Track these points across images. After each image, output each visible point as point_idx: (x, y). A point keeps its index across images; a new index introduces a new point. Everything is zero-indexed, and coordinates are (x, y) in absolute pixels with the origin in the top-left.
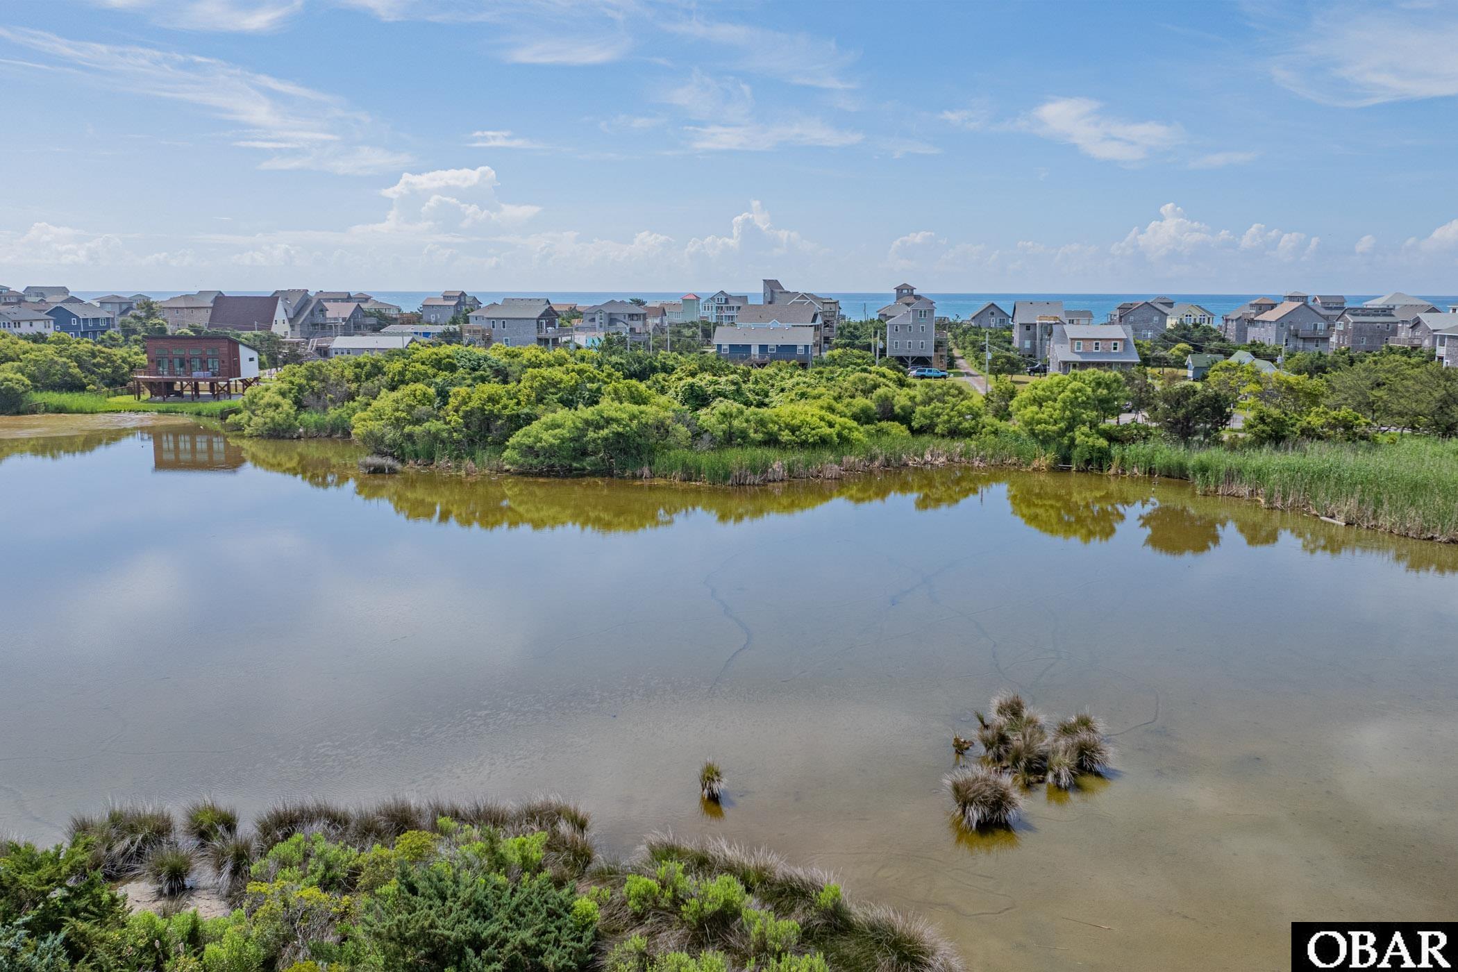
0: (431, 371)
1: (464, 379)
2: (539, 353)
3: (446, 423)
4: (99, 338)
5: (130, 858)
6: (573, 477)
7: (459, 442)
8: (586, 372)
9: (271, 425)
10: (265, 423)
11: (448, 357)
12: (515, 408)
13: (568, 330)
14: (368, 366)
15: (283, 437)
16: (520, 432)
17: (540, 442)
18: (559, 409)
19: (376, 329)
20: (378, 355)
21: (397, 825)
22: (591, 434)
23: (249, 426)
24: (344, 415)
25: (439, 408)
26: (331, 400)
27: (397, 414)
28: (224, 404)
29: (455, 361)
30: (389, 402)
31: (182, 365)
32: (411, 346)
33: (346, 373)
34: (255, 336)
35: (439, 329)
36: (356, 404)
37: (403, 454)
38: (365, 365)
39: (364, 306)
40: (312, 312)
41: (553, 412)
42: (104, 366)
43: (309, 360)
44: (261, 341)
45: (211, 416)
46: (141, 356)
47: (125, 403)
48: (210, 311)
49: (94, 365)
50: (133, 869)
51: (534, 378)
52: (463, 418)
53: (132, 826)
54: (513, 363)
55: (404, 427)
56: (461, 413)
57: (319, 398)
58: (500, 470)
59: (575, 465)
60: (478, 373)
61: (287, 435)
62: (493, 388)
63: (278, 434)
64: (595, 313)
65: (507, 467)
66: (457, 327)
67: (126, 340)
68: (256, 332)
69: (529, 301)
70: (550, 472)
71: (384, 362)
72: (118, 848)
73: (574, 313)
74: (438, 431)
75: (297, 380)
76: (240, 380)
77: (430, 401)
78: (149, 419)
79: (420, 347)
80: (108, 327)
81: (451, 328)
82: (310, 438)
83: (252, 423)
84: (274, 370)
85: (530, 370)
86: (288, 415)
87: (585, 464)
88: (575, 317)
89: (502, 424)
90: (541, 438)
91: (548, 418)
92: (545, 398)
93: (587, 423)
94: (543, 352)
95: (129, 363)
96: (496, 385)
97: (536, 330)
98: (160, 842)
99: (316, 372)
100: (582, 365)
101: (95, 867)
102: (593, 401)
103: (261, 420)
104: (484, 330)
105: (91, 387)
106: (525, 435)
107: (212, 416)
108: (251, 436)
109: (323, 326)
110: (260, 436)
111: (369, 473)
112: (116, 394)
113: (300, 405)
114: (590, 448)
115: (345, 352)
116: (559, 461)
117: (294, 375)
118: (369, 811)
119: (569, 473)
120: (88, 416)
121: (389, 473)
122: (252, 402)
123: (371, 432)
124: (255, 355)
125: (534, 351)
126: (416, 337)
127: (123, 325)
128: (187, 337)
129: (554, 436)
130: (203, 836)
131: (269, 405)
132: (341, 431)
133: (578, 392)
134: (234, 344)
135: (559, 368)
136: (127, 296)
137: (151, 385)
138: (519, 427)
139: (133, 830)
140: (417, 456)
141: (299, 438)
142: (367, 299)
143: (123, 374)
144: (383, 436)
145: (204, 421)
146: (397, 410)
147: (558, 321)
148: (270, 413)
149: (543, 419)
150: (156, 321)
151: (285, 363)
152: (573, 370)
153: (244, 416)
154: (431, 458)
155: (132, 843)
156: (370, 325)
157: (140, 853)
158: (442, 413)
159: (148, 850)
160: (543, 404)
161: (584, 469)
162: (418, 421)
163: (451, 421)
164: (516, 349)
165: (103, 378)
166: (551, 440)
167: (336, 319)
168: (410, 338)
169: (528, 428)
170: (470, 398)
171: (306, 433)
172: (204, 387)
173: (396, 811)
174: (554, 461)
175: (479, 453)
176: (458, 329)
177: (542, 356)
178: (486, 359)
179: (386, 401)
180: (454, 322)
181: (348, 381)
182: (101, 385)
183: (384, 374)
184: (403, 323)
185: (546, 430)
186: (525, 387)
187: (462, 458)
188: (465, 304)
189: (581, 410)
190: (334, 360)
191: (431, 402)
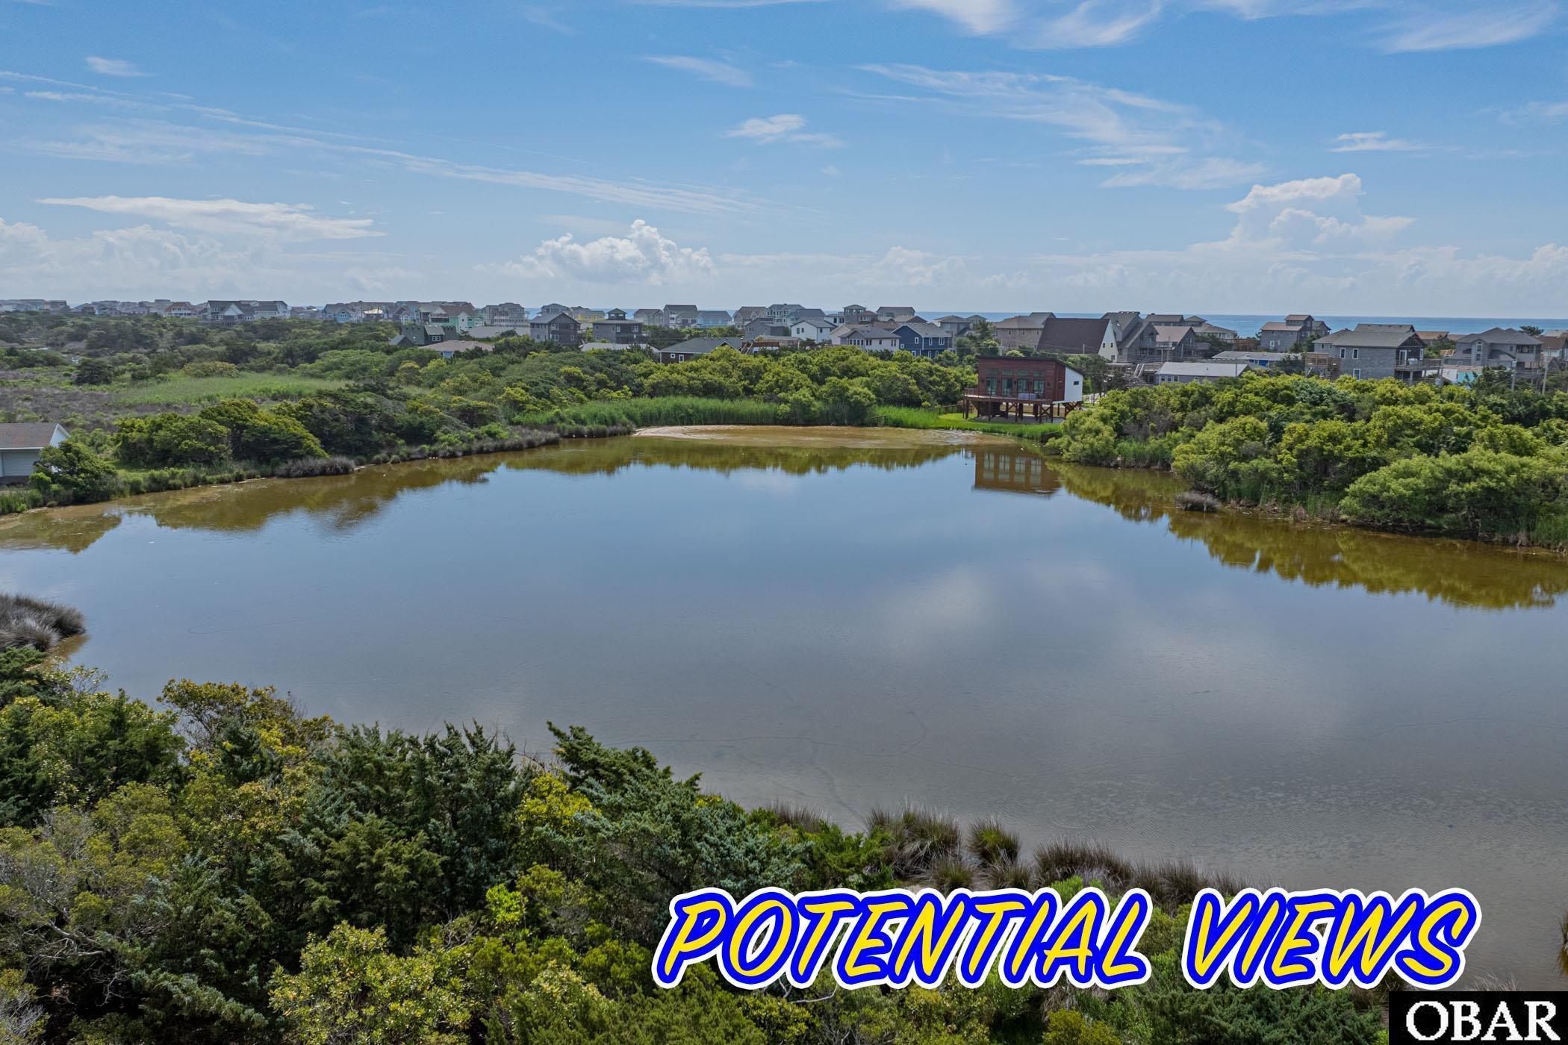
0: (1264, 403)
1: (1302, 414)
2: (1396, 388)
3: (1277, 462)
4: (936, 357)
5: (918, 862)
6: (1424, 536)
7: (1290, 484)
8: (1454, 412)
9: (1089, 451)
10: (1084, 449)
11: (1287, 388)
12: (1361, 450)
13: (1435, 363)
14: (1196, 395)
15: (1100, 465)
16: (1363, 479)
17: (1388, 491)
18: (1415, 455)
19: (1208, 355)
20: (1207, 384)
21: (1180, 892)
22: (1453, 487)
23: (1068, 450)
24: (1165, 446)
25: (1270, 445)
26: (1153, 429)
27: (1223, 448)
28: (1045, 427)
29: (1294, 394)
30: (1215, 435)
31: (1009, 386)
32: (1245, 374)
33: (1172, 401)
34: (1082, 359)
35: (1278, 357)
36: (1179, 435)
37: (1225, 492)
38: (1192, 394)
39: (1197, 330)
40: (1141, 336)
41: (1407, 457)
42: (938, 384)
43: (1134, 386)
44: (1087, 365)
45: (1031, 438)
46: (973, 376)
47: (954, 421)
48: (1040, 333)
49: (931, 383)
50: (919, 873)
51: (1387, 416)
52: (1297, 457)
53: (923, 831)
54: (1363, 398)
55: (1228, 463)
56: (1295, 452)
57: (1141, 426)
58: (1335, 520)
59: (1428, 521)
60: (1319, 408)
61: (1104, 463)
62: (1336, 425)
63: (1095, 461)
64: (1473, 343)
65: (1344, 517)
66: (1299, 355)
67: (961, 360)
68: (1083, 355)
69: (1388, 328)
70: (1397, 528)
71: (1213, 391)
72: (910, 848)
73: (1444, 342)
74: (1267, 470)
75: (1120, 406)
76: (1064, 404)
77: (1260, 436)
78: (973, 438)
79: (1255, 376)
80: (946, 347)
81: (1292, 356)
82: (1128, 467)
83: (1070, 449)
84: (1097, 395)
85: (1383, 407)
86: (1108, 442)
87: (1442, 521)
88: (1445, 347)
89: (1343, 468)
90: (1389, 487)
91: (1401, 463)
92: (1399, 441)
93: (1449, 473)
94: (1401, 388)
95: (961, 382)
96: (1340, 423)
97: (1394, 361)
98: (946, 853)
99: (1140, 398)
100: (1449, 405)
101: (888, 862)
102: (1460, 448)
103: (1080, 446)
104: (1331, 360)
105: (926, 403)
106: (1369, 481)
107: (1033, 438)
108: (1068, 462)
109: (1152, 351)
110: (1078, 462)
111: (1186, 509)
112: (947, 411)
113: (1120, 433)
114: (1450, 503)
115: (1173, 379)
116: (1409, 515)
117: (1117, 401)
118: (1152, 870)
119: (1419, 531)
120: (921, 431)
121: (1207, 512)
122: (1073, 427)
123: (1192, 467)
124: (1080, 378)
125: (1389, 386)
126: (1252, 365)
127: (959, 345)
128: (1015, 359)
129: (1406, 486)
130: (986, 856)
131: (1090, 431)
132: (1160, 463)
133: (1441, 436)
134: (1061, 367)
135: (1420, 406)
136: (965, 317)
137: (979, 404)
138: (1364, 472)
139: (923, 834)
140: (1240, 496)
141: (1116, 466)
142: (1200, 322)
143: (955, 393)
144: (1205, 470)
145: (1025, 443)
146: (1223, 444)
147: (1423, 352)
148: (1090, 439)
149: (1394, 465)
150: (990, 342)
151: (1109, 388)
152: (1437, 410)
153: (1063, 441)
154: (1255, 499)
155: (922, 847)
156: (1202, 351)
157: (927, 859)
158: (1273, 450)
159: (934, 857)
160: (1396, 447)
161: (1440, 527)
162: (1245, 458)
163: (1282, 460)
164: (1368, 384)
165: (937, 396)
166: (1401, 489)
167: (1166, 343)
168: (1244, 366)
169: (1373, 474)
170: (1307, 435)
171: (1124, 462)
172: (1028, 407)
173: (1181, 877)
174: (1402, 514)
175: (1311, 498)
176: (1300, 358)
177: (1400, 392)
178: (1330, 392)
179: (1211, 433)
180: (1296, 350)
181: (1173, 410)
182: (935, 402)
183: (1212, 404)
184: (1238, 350)
185: (1396, 478)
186: (1376, 426)
187: (1292, 502)
188: (1310, 329)
189: (1443, 457)
190: (1160, 387)
191: (1262, 437)
